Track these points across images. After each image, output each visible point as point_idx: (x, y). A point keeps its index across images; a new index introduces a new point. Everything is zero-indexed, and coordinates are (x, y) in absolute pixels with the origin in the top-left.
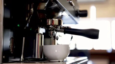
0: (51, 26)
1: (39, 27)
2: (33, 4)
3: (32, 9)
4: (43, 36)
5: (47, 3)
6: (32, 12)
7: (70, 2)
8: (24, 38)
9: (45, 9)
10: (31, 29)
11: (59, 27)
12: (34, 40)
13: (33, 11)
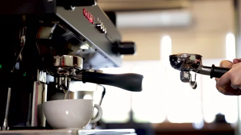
0: (60, 68)
1: (38, 70)
2: (25, 29)
3: (24, 37)
4: (46, 86)
5: (53, 28)
6: (23, 43)
7: (98, 25)
8: (10, 89)
9: (50, 38)
10: (24, 75)
11: (75, 70)
12: (30, 94)
13: (25, 40)
